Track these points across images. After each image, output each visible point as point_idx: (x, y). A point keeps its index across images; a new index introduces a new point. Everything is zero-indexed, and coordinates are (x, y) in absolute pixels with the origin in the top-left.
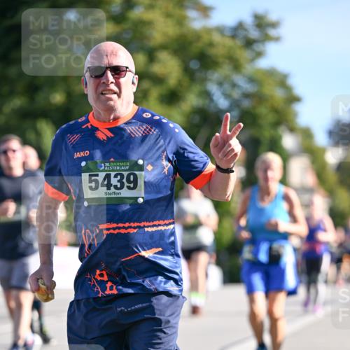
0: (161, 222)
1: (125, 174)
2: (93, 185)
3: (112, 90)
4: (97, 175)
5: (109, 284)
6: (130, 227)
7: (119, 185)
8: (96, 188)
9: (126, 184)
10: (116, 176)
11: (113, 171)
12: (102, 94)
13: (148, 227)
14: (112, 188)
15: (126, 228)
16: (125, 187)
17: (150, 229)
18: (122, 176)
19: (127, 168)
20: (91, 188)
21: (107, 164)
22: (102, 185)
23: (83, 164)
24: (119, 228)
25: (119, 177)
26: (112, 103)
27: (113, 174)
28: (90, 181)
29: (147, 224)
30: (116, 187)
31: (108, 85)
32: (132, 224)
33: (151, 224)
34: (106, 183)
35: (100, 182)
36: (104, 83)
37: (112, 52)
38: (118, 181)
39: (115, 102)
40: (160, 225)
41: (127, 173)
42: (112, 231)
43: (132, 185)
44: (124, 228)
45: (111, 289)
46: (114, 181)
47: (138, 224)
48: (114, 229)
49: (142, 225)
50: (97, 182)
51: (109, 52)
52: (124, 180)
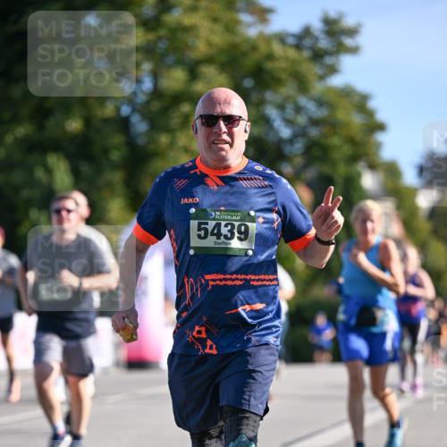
0: (267, 277)
1: (236, 224)
2: (202, 233)
3: (224, 140)
4: (207, 224)
5: (209, 343)
6: (237, 279)
7: (229, 235)
8: (205, 237)
9: (237, 235)
10: (226, 226)
11: (224, 220)
12: (213, 143)
13: (254, 280)
14: (222, 238)
15: (233, 280)
16: (236, 239)
17: (255, 283)
18: (233, 226)
19: (239, 218)
20: (199, 236)
21: (218, 213)
22: (212, 234)
23: (193, 210)
24: (226, 280)
25: (229, 227)
26: (224, 153)
27: (223, 223)
28: (199, 229)
29: (253, 277)
30: (226, 237)
31: (220, 135)
32: (239, 276)
33: (257, 277)
34: (215, 231)
35: (210, 230)
36: (216, 132)
37: (225, 100)
38: (229, 231)
39: (227, 152)
40: (265, 280)
41: (238, 223)
42: (218, 282)
43: (242, 237)
44: (231, 279)
45: (211, 348)
46: (224, 231)
47: (245, 277)
48: (221, 280)
49: (248, 277)
50: (206, 230)
51: (223, 100)
52: (235, 231)
